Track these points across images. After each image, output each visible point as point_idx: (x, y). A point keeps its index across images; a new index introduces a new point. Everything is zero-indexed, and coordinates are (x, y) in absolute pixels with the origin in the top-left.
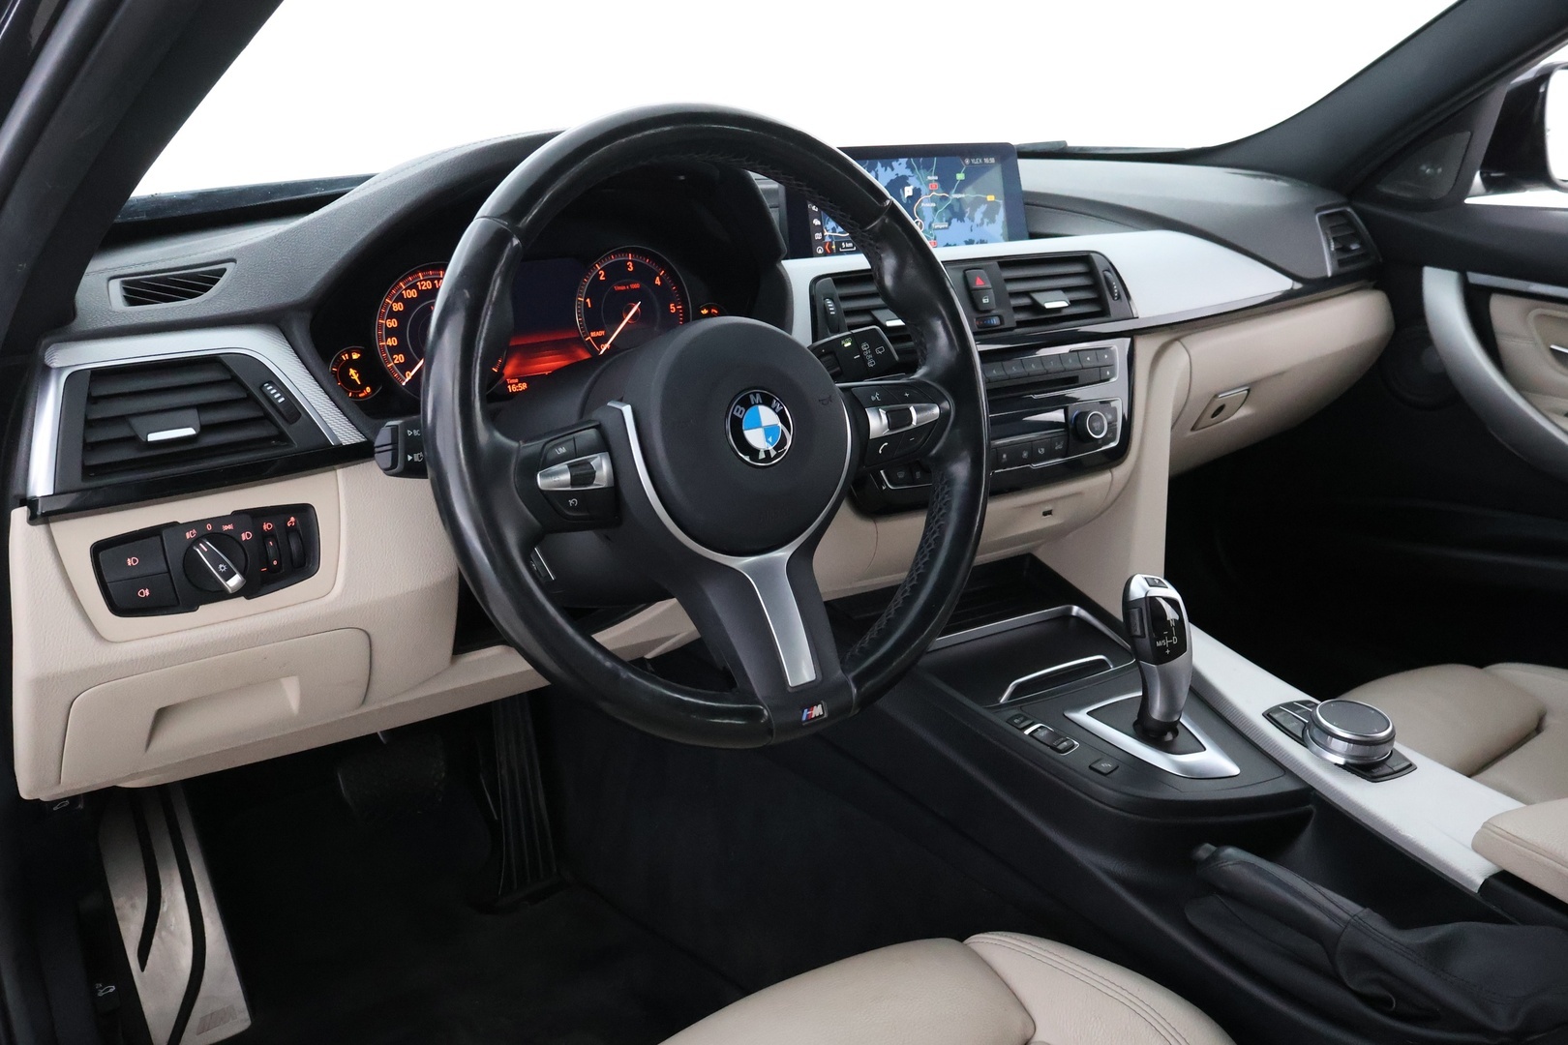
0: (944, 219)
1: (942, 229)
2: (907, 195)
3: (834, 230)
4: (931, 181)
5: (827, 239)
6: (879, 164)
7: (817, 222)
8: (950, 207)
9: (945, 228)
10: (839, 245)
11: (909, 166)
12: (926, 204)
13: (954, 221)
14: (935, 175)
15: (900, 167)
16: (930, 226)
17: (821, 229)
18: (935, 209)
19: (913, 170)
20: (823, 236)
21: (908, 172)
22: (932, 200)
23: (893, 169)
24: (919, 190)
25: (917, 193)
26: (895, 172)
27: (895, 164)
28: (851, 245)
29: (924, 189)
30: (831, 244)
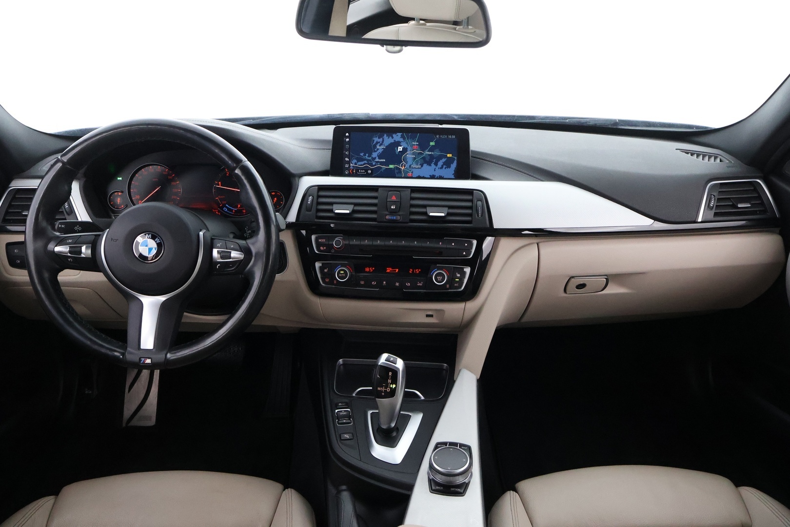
0: (419, 164)
1: (417, 168)
2: (399, 150)
3: (356, 164)
4: (414, 145)
5: (351, 168)
6: (385, 135)
7: (347, 159)
8: (424, 158)
9: (419, 168)
10: (357, 170)
11: (402, 137)
12: (409, 156)
13: (425, 165)
14: (417, 142)
15: (397, 137)
16: (410, 166)
17: (349, 163)
18: (415, 159)
19: (404, 139)
20: (350, 166)
21: (401, 140)
22: (413, 154)
23: (393, 138)
24: (407, 148)
25: (405, 150)
26: (394, 139)
27: (394, 135)
28: (364, 171)
29: (409, 148)
30: (353, 170)
